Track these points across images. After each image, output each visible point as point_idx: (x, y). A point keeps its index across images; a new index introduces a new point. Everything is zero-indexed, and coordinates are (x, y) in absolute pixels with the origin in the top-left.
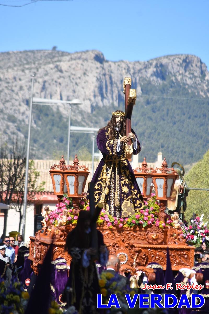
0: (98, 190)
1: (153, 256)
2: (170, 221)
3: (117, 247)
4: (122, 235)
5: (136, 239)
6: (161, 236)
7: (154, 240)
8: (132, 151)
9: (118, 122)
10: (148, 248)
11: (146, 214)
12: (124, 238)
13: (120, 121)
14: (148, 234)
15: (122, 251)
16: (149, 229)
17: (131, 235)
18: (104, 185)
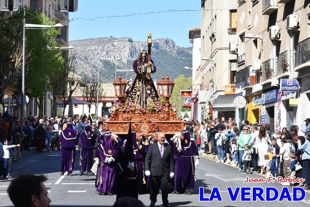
0: (135, 92)
1: (162, 127)
2: (171, 108)
3: (142, 123)
4: (145, 116)
5: (153, 118)
6: (166, 116)
7: (163, 118)
8: (150, 71)
9: (143, 56)
10: (159, 123)
11: (158, 104)
12: (147, 118)
13: (144, 55)
14: (159, 115)
15: (145, 125)
16: (159, 112)
17: (150, 116)
18: (137, 90)
